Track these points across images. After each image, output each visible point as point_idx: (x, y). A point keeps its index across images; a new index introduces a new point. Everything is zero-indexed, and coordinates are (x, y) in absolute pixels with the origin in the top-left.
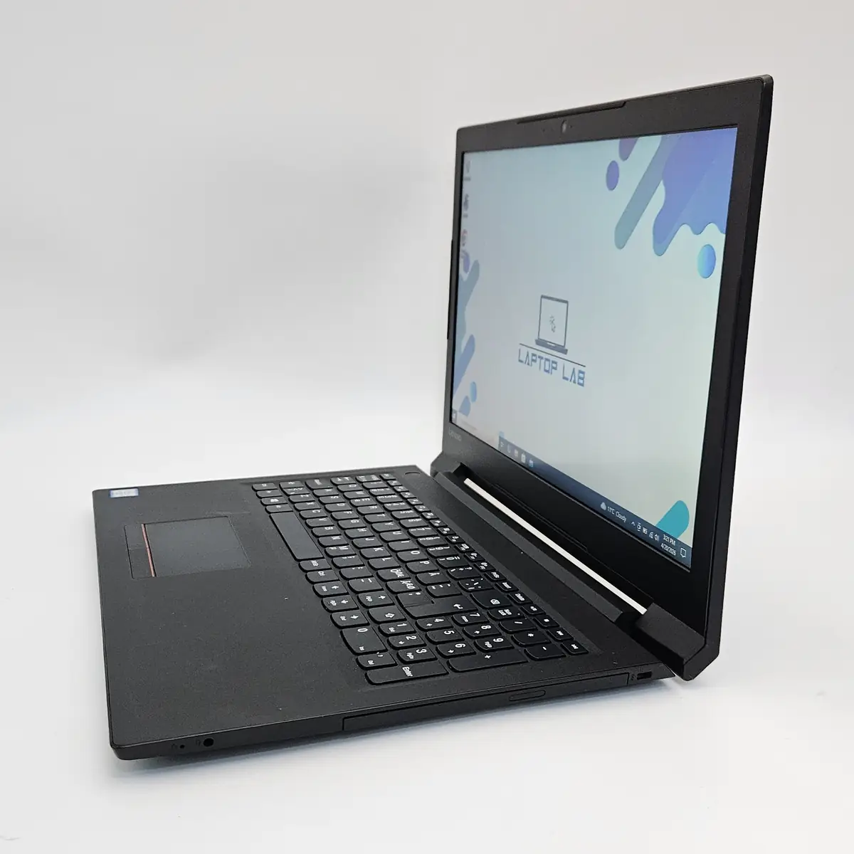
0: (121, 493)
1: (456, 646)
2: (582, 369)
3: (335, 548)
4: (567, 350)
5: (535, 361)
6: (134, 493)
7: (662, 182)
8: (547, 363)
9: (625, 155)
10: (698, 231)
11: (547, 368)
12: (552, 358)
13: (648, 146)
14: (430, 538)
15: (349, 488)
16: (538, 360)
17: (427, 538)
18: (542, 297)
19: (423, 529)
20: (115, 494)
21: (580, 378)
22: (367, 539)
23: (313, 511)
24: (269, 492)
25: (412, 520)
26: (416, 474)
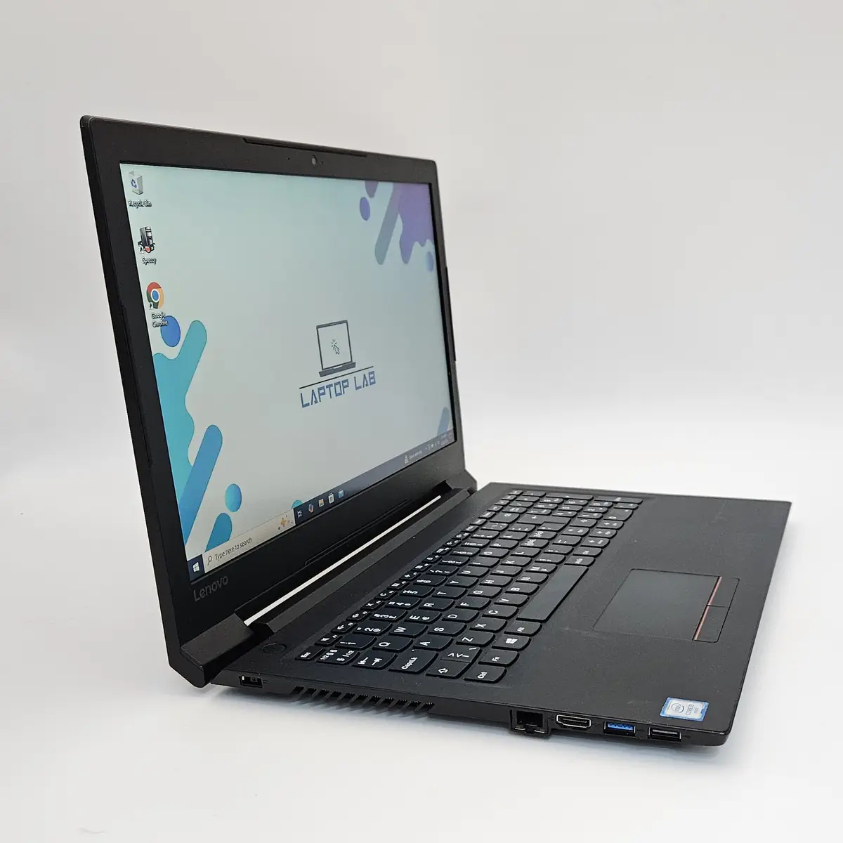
2: (371, 370)
4: (355, 363)
5: (324, 394)
7: (399, 216)
8: (338, 387)
9: (371, 194)
10: (422, 245)
11: (338, 392)
12: (340, 379)
13: (385, 190)
16: (327, 390)
18: (318, 327)
21: (370, 379)
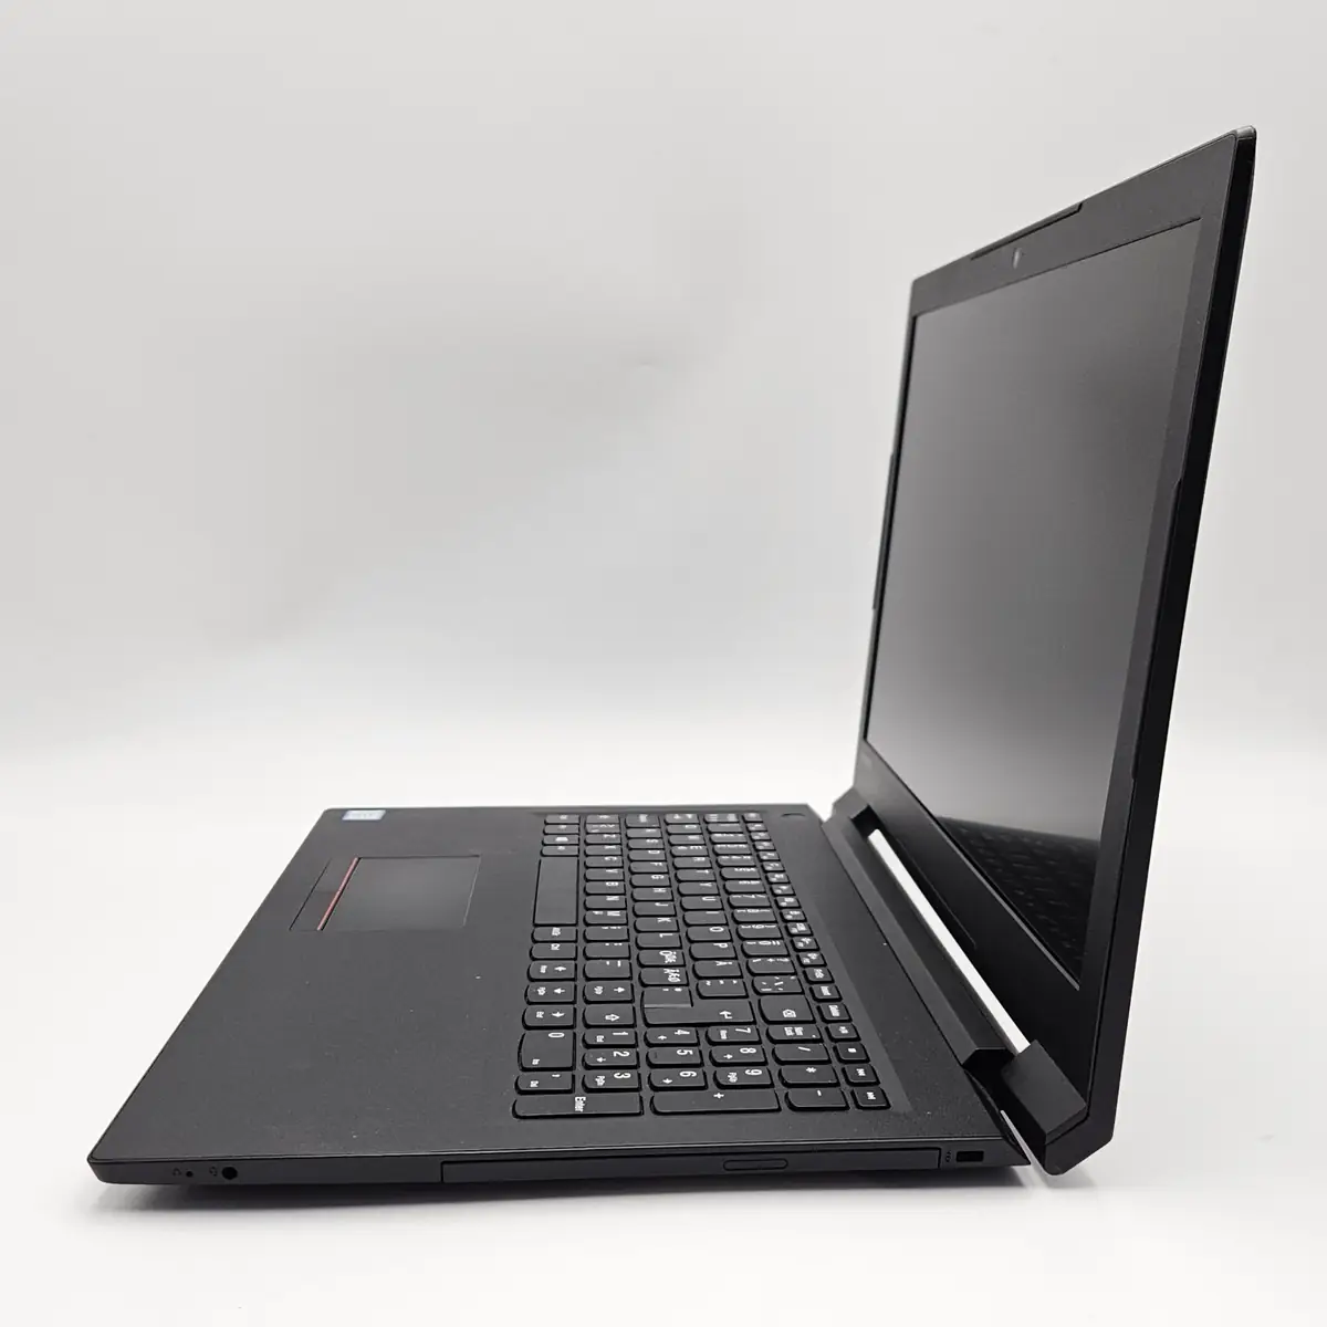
0: (359, 815)
1: (681, 1074)
3: (601, 912)
6: (376, 816)
14: (753, 911)
15: (685, 829)
17: (749, 911)
19: (753, 896)
20: (351, 816)
22: (657, 904)
23: (607, 858)
24: (563, 827)
25: (745, 882)
26: (800, 817)
